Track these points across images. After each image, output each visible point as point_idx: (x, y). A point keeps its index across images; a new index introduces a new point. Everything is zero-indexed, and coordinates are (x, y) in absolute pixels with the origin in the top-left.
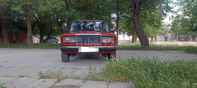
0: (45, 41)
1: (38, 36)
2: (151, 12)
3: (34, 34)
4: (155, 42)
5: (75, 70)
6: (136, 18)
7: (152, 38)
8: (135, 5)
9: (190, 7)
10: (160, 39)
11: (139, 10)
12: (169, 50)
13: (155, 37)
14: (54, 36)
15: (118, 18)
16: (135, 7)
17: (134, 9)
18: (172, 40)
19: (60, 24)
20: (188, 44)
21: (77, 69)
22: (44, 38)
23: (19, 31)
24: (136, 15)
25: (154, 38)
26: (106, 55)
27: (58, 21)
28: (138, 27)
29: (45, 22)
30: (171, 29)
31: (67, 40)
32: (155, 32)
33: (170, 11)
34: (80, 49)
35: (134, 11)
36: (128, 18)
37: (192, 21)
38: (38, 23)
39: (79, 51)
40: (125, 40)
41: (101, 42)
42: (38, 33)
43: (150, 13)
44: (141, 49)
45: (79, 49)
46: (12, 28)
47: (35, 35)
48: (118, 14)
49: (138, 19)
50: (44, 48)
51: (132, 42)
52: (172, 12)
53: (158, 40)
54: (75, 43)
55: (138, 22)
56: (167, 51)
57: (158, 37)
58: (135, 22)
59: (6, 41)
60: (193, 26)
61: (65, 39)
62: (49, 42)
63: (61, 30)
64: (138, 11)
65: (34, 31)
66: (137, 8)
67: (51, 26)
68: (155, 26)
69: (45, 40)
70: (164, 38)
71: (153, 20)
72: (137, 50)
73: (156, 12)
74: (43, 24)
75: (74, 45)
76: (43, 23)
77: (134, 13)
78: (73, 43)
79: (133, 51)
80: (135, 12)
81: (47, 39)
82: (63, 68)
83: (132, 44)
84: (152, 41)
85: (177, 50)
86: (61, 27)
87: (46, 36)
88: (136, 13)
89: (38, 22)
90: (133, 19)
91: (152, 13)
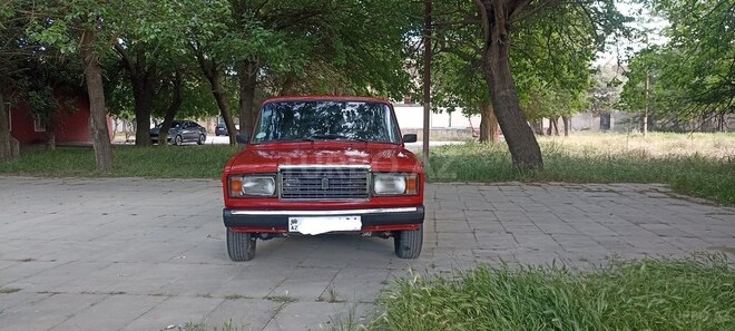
0: (157, 135)
1: (127, 117)
2: (550, 31)
3: (114, 109)
4: (566, 134)
5: (278, 305)
6: (496, 60)
7: (553, 121)
8: (493, 12)
9: (695, 16)
10: (583, 122)
11: (505, 33)
12: (613, 181)
13: (564, 118)
14: (190, 115)
15: (428, 54)
16: (492, 20)
17: (486, 26)
18: (626, 126)
19: (210, 73)
20: (682, 146)
21: (286, 300)
22: (152, 126)
23: (55, 103)
24: (495, 49)
25: (560, 120)
26: (387, 234)
27: (201, 59)
28: (503, 93)
29: (153, 66)
30: (623, 96)
31: (246, 189)
32: (564, 101)
33: (622, 28)
34: (295, 222)
35: (486, 34)
36: (464, 56)
37: (700, 67)
38: (128, 68)
39: (290, 227)
40: (452, 130)
41: (367, 192)
42: (128, 105)
43: (548, 35)
44: (513, 179)
45: (290, 219)
46: (30, 94)
47: (118, 114)
48: (427, 41)
49: (501, 64)
50: (156, 176)
51: (481, 140)
52: (627, 34)
53: (574, 125)
54: (274, 197)
55: (503, 78)
56: (604, 187)
57: (577, 119)
58: (492, 75)
59: (8, 144)
60: (704, 86)
61: (240, 183)
62: (169, 140)
63: (217, 96)
64: (502, 36)
65: (114, 99)
66: (497, 26)
67: (178, 82)
68: (563, 84)
69: (157, 132)
70: (599, 119)
71: (556, 62)
72: (499, 180)
73: (568, 32)
74: (147, 74)
75: (272, 204)
76: (146, 69)
77: (489, 43)
78: (269, 197)
79: (483, 187)
80: (490, 38)
81: (164, 128)
82: (237, 297)
83: (480, 149)
84: (553, 130)
85: (640, 181)
86: (214, 86)
87: (158, 114)
88: (494, 43)
89: (125, 63)
90: (484, 63)
91: (555, 35)
